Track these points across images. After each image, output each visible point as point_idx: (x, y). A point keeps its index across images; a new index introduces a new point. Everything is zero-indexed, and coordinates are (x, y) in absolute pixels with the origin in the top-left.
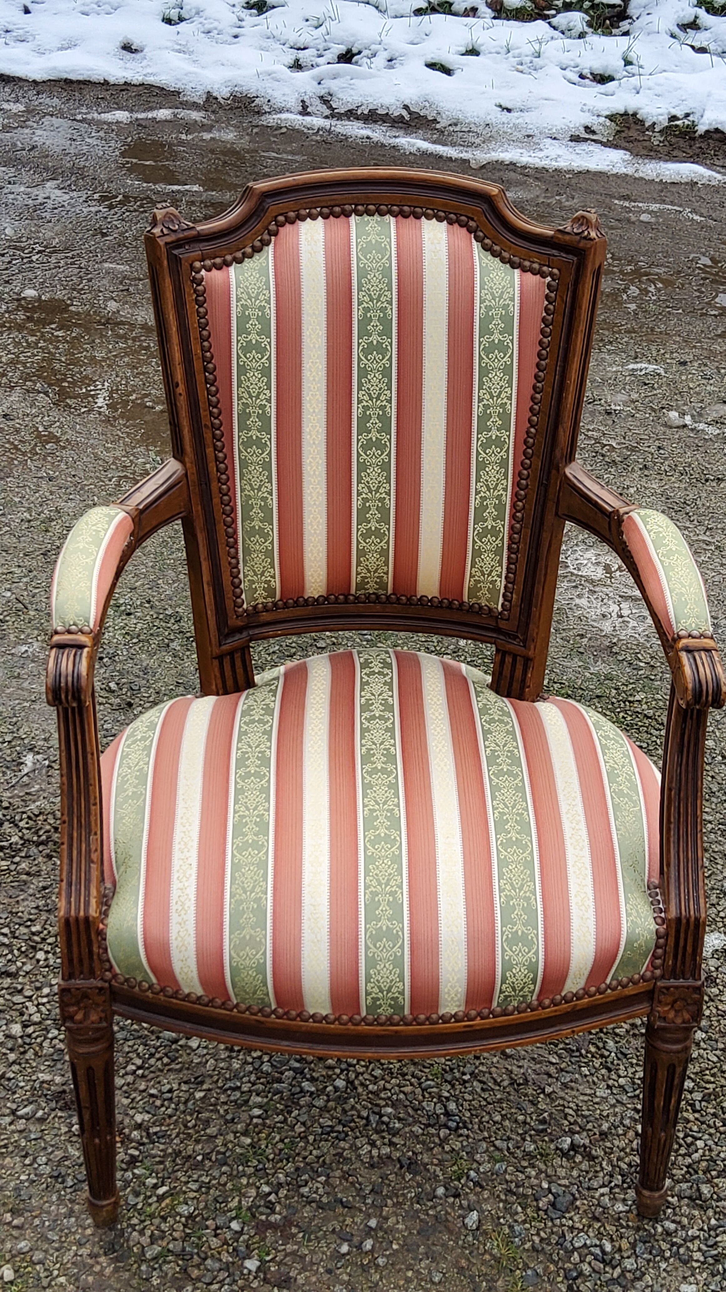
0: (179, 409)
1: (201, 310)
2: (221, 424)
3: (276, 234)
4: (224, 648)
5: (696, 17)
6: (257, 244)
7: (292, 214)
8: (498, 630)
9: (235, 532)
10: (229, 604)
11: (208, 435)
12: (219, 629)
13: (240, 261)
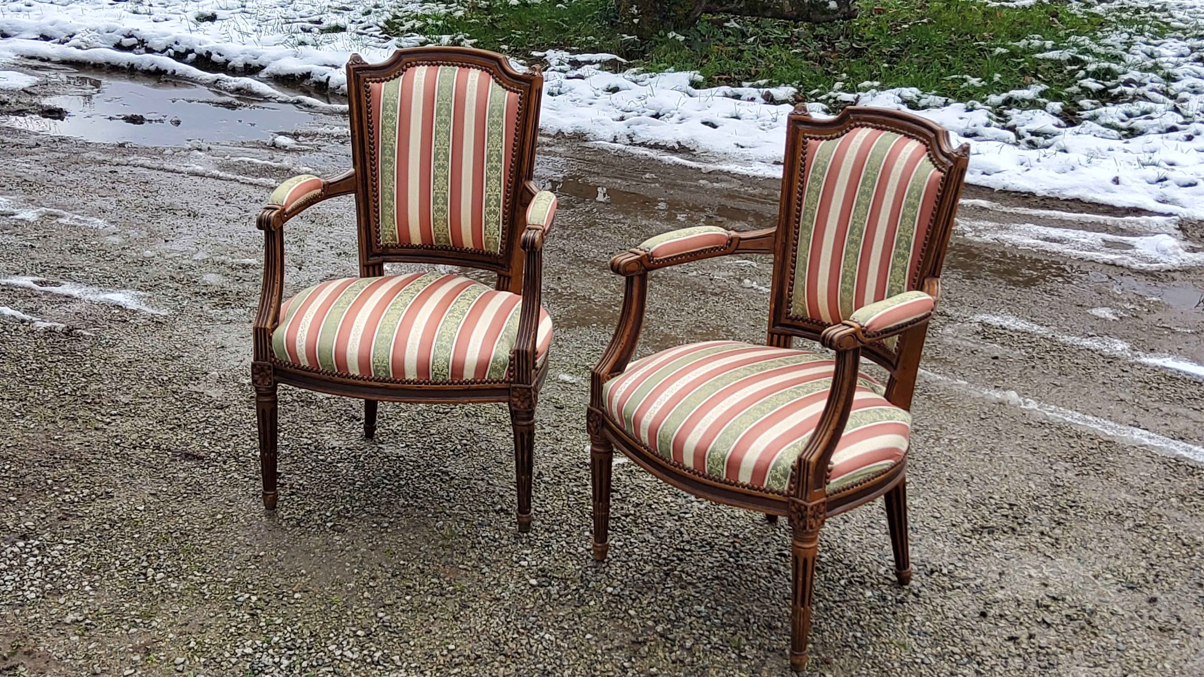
1: (368, 99)
3: (406, 71)
4: (369, 261)
6: (397, 74)
7: (414, 63)
8: (498, 264)
9: (378, 206)
11: (368, 157)
13: (387, 81)
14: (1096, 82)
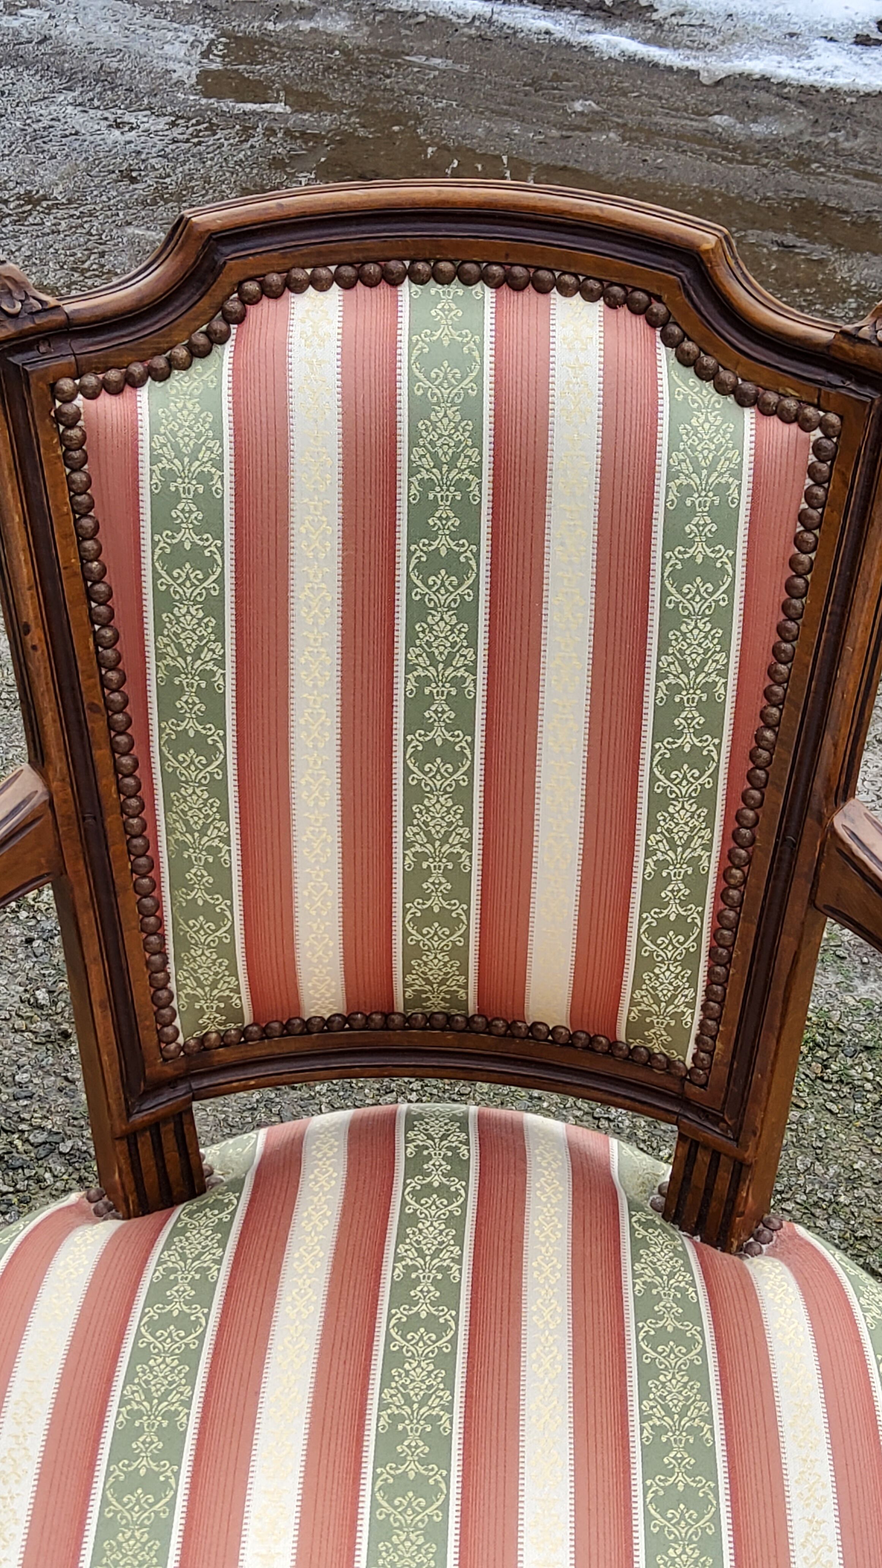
0: (34, 675)
1: (78, 477)
2: (126, 702)
3: (240, 319)
4: (137, 1118)
6: (200, 339)
7: (275, 279)
8: (684, 1101)
9: (159, 905)
10: (148, 1038)
11: (97, 725)
12: (127, 1086)
13: (162, 376)
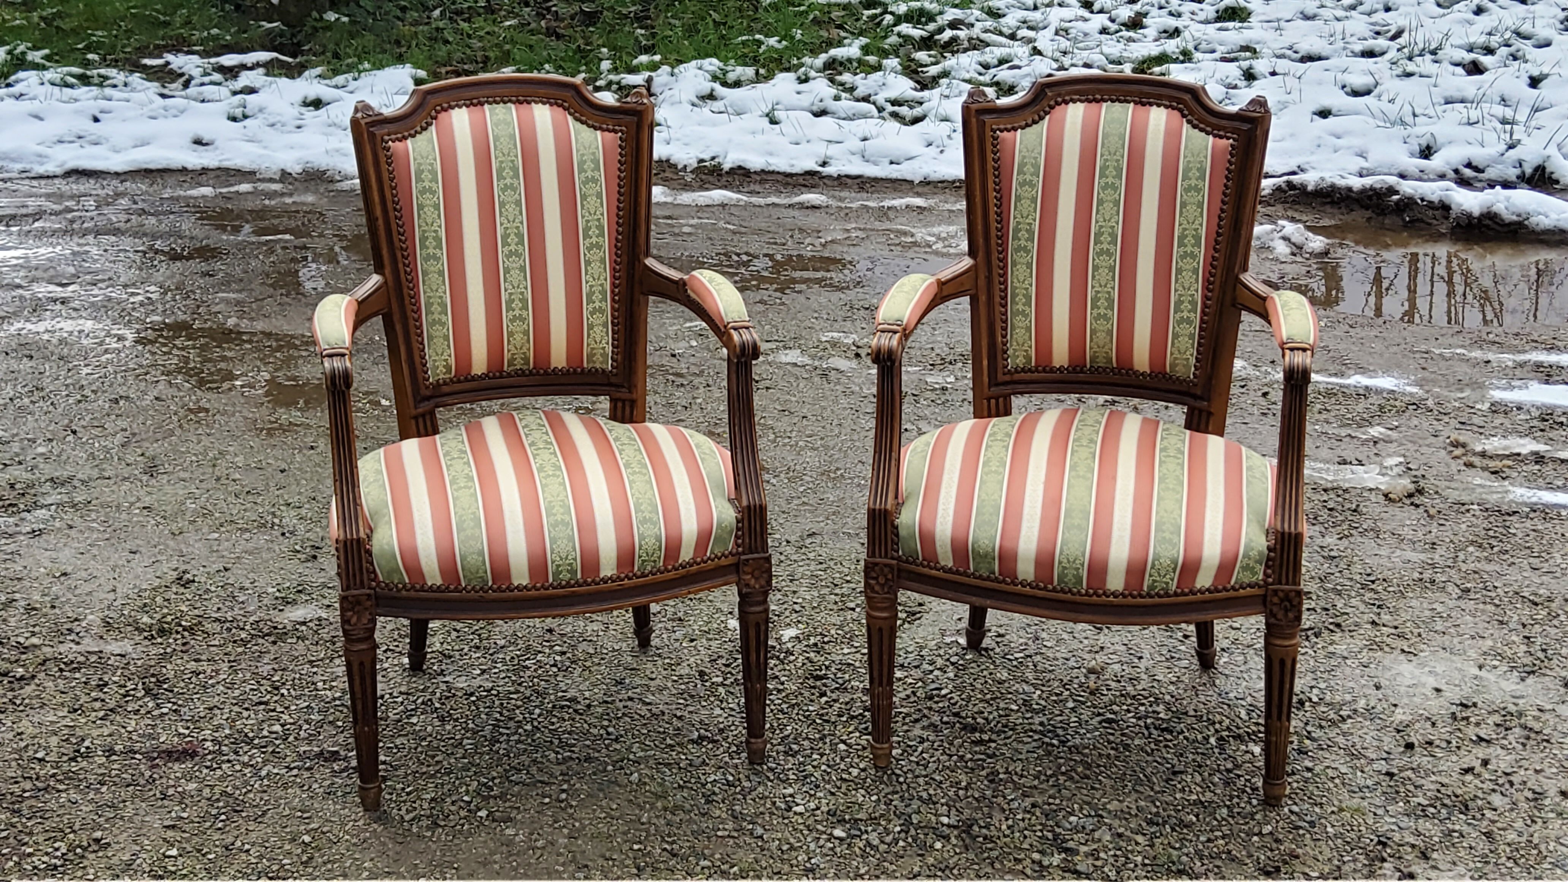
3: (436, 118)
5: (712, 90)
6: (424, 125)
7: (445, 105)
9: (421, 325)
10: (420, 377)
12: (414, 396)
13: (413, 136)
14: (915, 27)
